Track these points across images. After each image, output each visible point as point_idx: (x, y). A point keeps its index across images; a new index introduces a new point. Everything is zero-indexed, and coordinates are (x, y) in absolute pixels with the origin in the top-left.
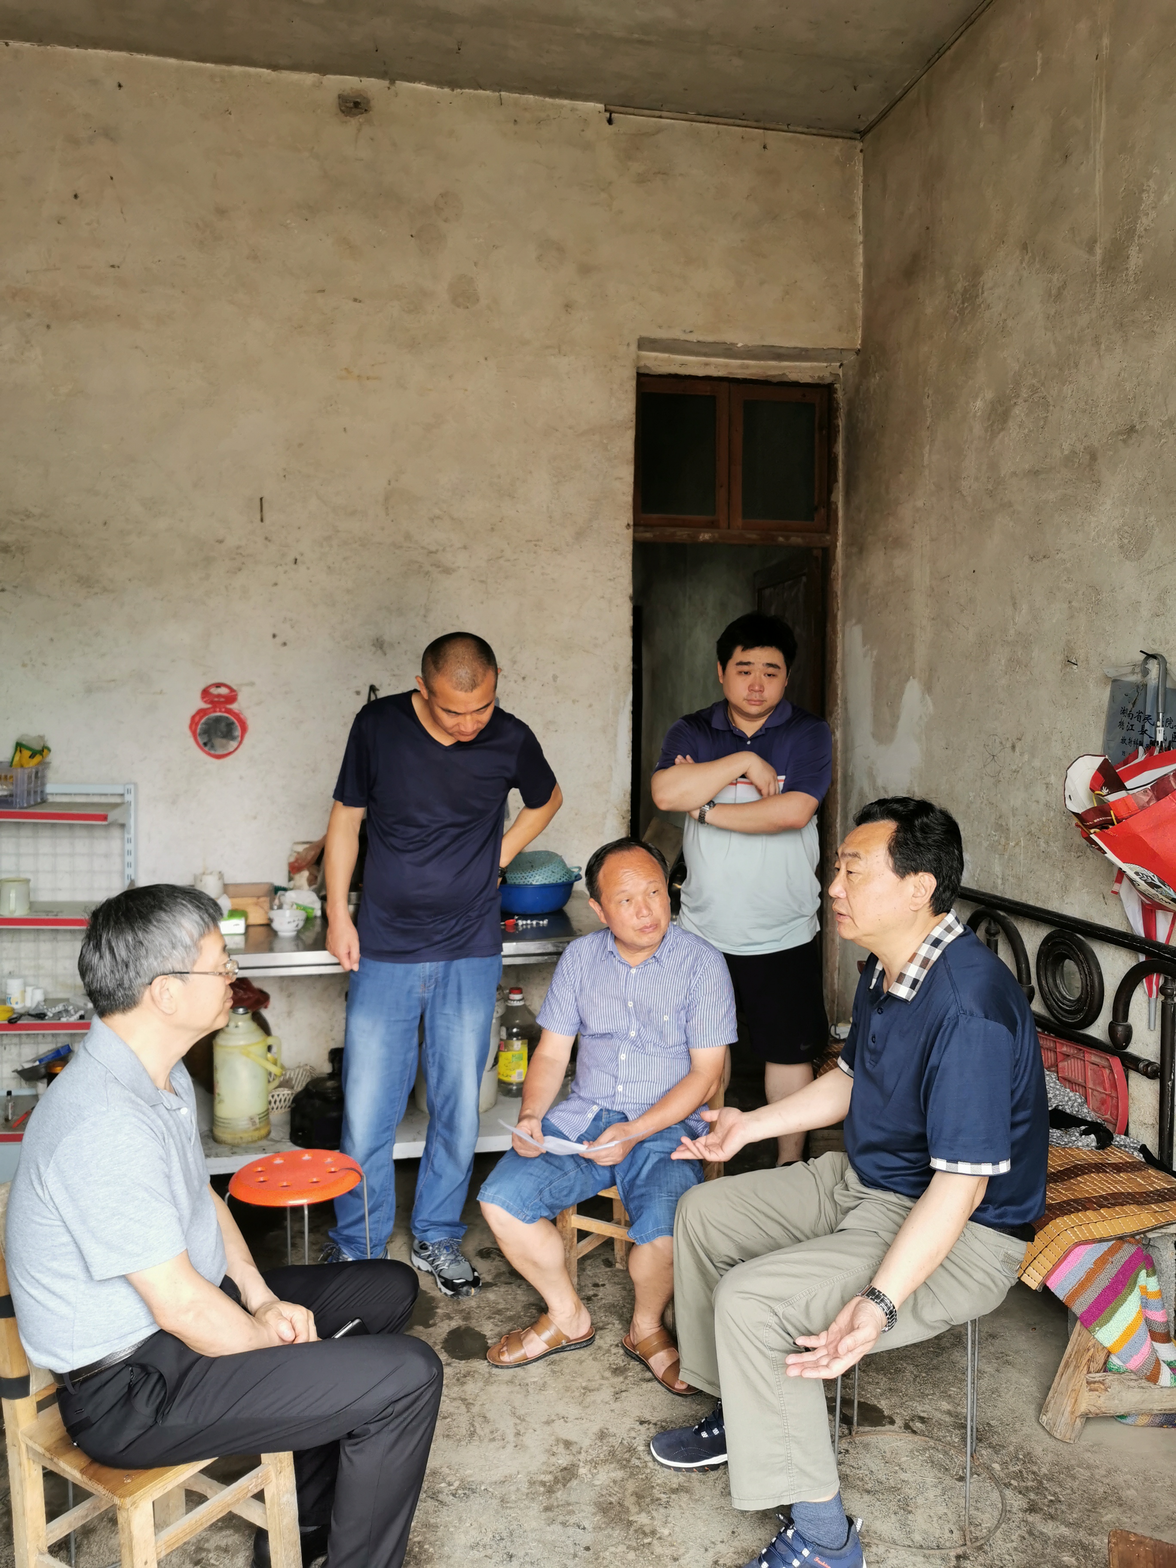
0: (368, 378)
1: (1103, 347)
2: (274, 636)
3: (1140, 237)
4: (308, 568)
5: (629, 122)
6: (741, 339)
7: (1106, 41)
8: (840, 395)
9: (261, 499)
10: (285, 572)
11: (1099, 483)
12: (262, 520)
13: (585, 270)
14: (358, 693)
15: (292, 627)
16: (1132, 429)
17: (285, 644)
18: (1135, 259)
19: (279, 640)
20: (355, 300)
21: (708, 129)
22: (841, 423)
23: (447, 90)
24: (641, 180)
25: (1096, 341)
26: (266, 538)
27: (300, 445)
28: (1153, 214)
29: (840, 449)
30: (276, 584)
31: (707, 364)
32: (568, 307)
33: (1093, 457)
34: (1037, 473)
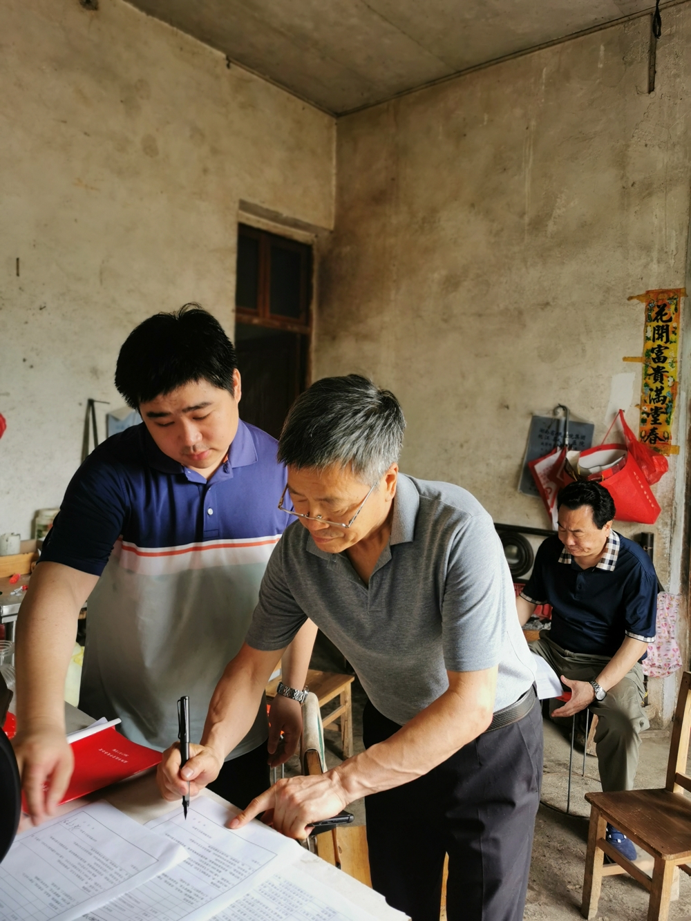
0: (92, 188)
1: (529, 263)
2: (24, 360)
3: (554, 218)
4: (49, 314)
5: (238, 70)
6: (286, 213)
7: (533, 123)
8: (315, 252)
9: (18, 259)
10: (33, 315)
11: (524, 326)
12: (18, 275)
13: (215, 151)
14: (80, 404)
15: (38, 355)
16: (548, 304)
17: (32, 367)
18: (551, 227)
19: (28, 363)
20: (86, 134)
21: (274, 88)
22: (316, 267)
23: (143, 14)
24: (243, 106)
25: (524, 260)
26: (20, 288)
27: (46, 225)
28: (564, 209)
29: (315, 282)
30: (26, 323)
31: (259, 222)
32: (205, 171)
33: (520, 313)
34: (480, 315)
